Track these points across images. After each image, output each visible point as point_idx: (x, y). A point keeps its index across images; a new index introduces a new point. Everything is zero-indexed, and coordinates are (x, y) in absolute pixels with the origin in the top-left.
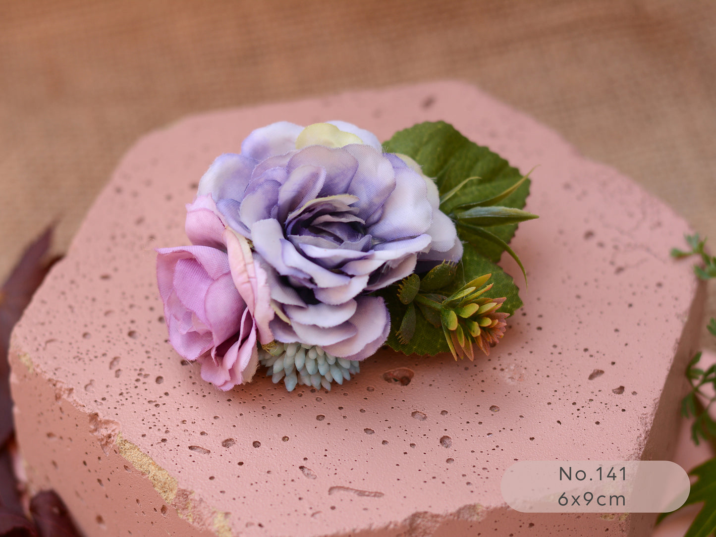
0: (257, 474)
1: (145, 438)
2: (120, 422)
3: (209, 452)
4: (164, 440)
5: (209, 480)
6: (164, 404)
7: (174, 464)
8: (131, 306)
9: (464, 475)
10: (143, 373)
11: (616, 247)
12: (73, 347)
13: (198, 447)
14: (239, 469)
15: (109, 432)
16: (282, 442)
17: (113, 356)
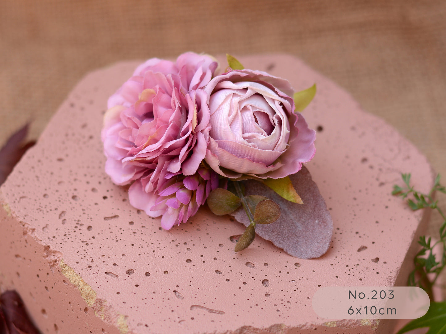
0: (147, 293)
1: (78, 264)
2: (63, 253)
3: (118, 276)
4: (90, 267)
5: (116, 294)
6: (92, 244)
7: (95, 282)
8: (75, 180)
9: (275, 305)
10: (80, 223)
11: (380, 170)
12: (37, 203)
13: (111, 273)
14: (136, 289)
15: (56, 258)
16: (164, 274)
17: (62, 211)
